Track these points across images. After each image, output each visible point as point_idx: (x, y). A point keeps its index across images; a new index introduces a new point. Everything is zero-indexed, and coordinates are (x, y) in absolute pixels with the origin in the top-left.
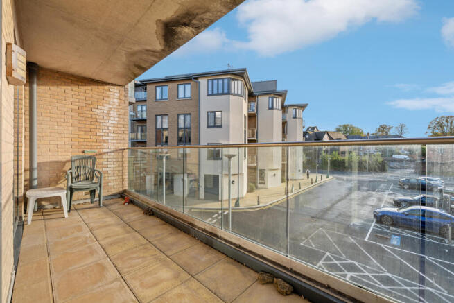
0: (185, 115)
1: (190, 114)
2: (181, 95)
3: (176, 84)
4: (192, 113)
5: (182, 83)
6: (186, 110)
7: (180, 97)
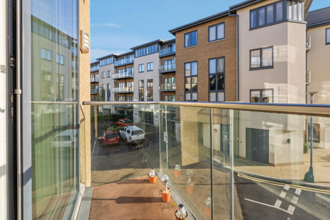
0: (217, 59)
1: (223, 57)
2: (212, 37)
3: (205, 27)
4: (227, 56)
5: (214, 23)
6: (219, 53)
7: (210, 40)
